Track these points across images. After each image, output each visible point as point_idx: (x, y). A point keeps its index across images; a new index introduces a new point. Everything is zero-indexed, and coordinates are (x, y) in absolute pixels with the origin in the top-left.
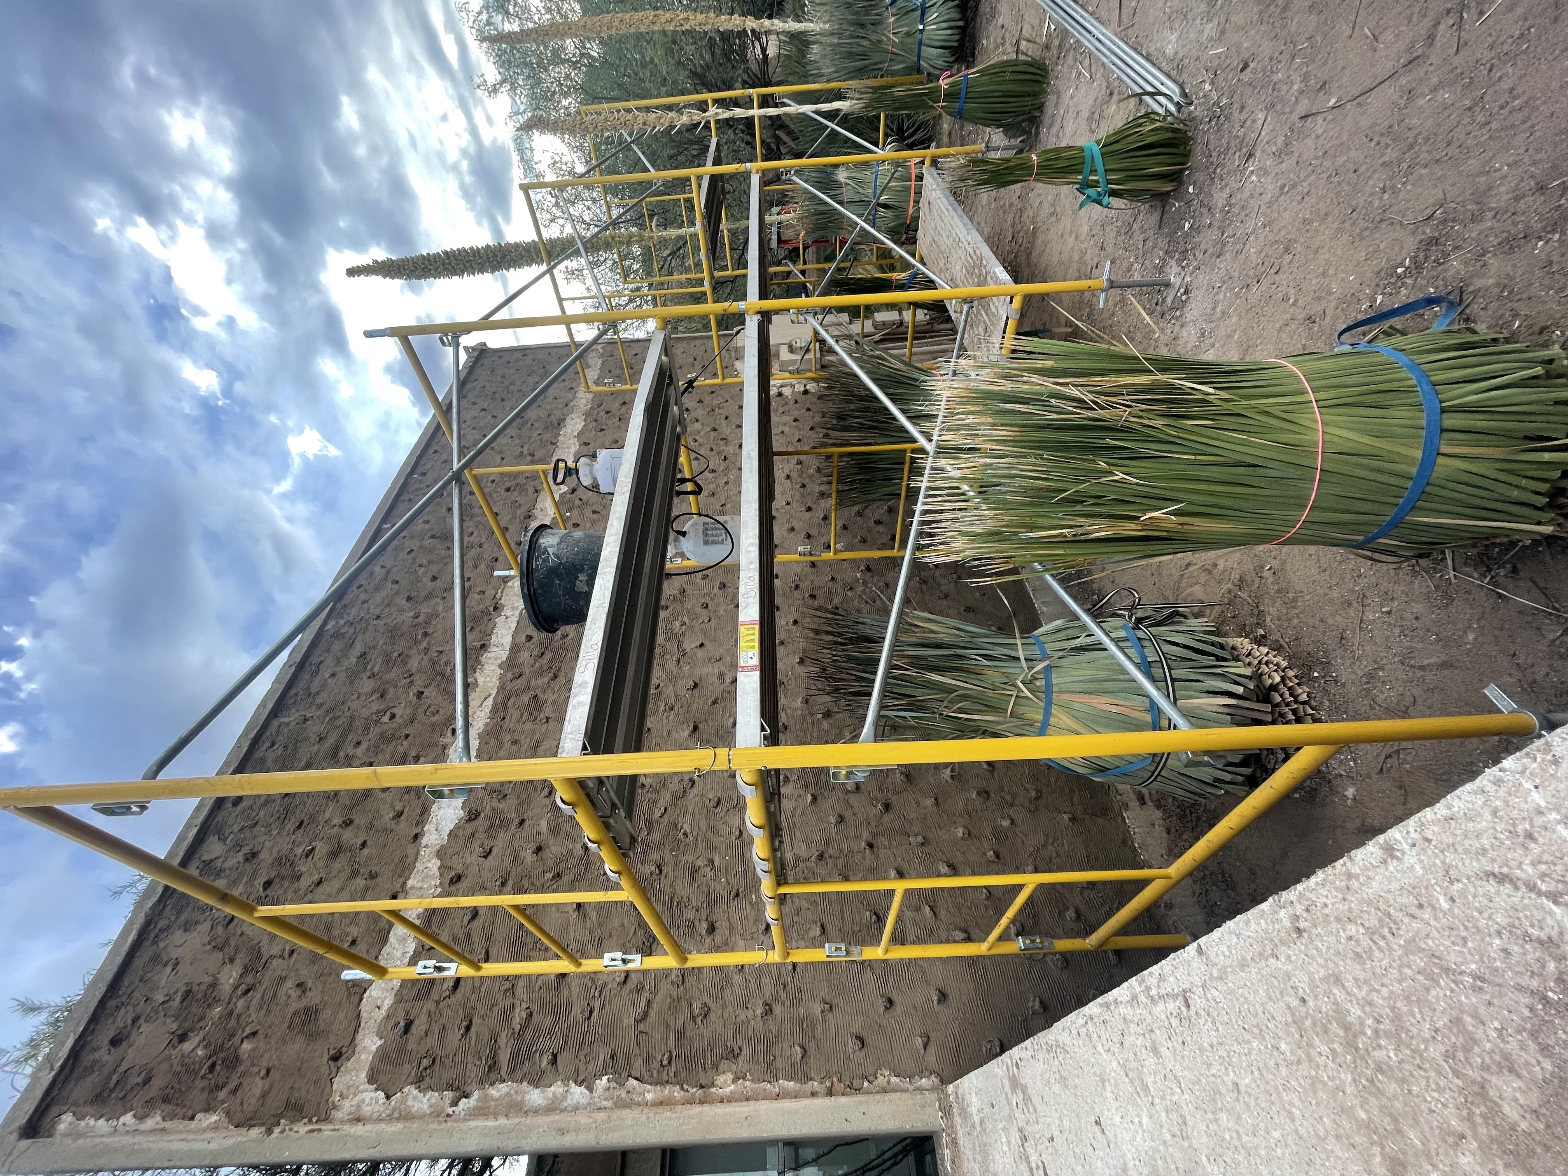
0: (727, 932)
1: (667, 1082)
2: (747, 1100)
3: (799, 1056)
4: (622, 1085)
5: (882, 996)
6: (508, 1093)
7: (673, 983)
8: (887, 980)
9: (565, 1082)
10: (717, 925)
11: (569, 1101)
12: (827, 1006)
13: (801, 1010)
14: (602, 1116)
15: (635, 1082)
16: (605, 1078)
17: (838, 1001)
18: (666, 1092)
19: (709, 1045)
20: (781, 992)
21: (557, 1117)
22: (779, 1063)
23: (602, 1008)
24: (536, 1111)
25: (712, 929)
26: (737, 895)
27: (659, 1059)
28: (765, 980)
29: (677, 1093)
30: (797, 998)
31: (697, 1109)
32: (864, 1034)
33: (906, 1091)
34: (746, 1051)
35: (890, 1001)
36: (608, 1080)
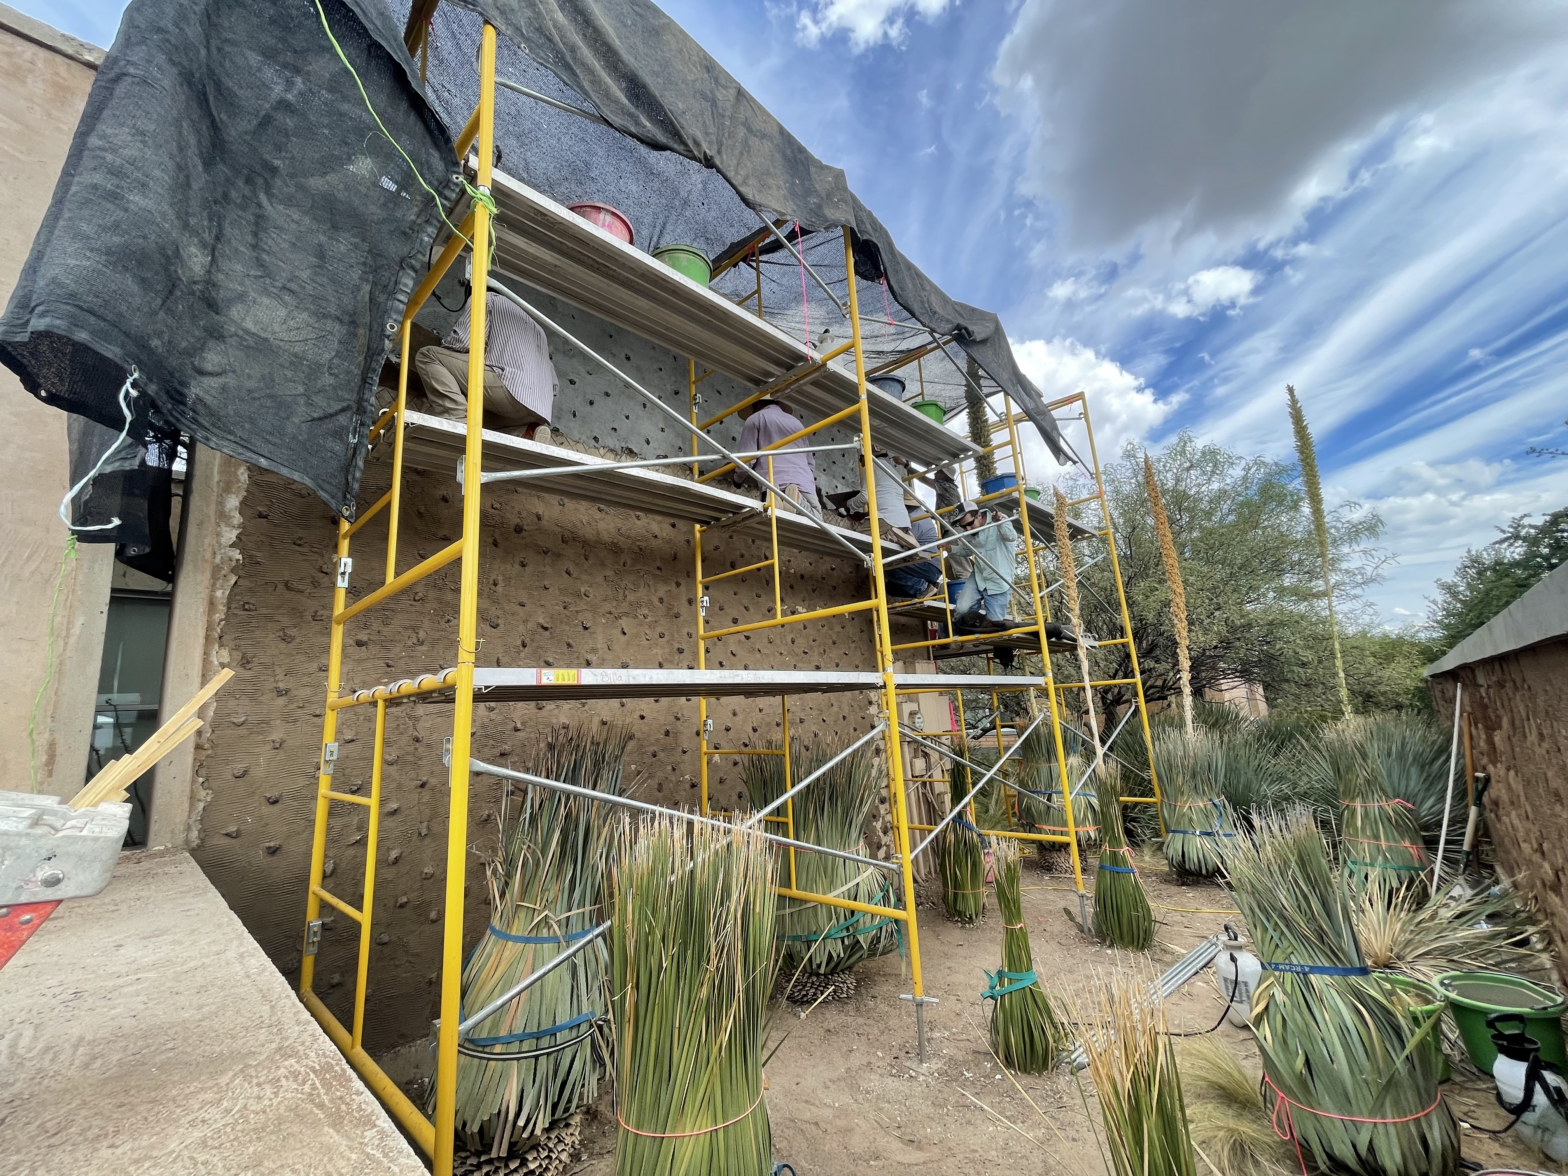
0: (356, 657)
1: (229, 608)
2: (203, 675)
3: (235, 721)
4: (233, 570)
5: (281, 795)
6: (239, 481)
7: (316, 612)
8: (295, 799)
9: (242, 526)
10: (364, 648)
11: (225, 529)
12: (278, 745)
13: (278, 722)
14: (208, 555)
15: (233, 582)
16: (240, 557)
17: (281, 755)
18: (221, 607)
19: (258, 642)
20: (296, 704)
21: (213, 520)
22: (232, 703)
23: (302, 554)
24: (221, 503)
25: (360, 644)
26: (388, 666)
27: (251, 601)
28: (308, 691)
29: (218, 616)
30: (290, 719)
31: (202, 633)
32: (247, 778)
33: (189, 817)
34: (247, 674)
35: (275, 802)
36: (238, 560)
